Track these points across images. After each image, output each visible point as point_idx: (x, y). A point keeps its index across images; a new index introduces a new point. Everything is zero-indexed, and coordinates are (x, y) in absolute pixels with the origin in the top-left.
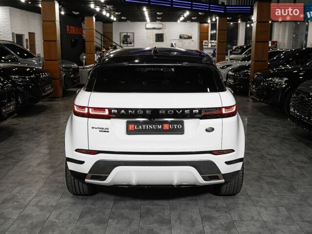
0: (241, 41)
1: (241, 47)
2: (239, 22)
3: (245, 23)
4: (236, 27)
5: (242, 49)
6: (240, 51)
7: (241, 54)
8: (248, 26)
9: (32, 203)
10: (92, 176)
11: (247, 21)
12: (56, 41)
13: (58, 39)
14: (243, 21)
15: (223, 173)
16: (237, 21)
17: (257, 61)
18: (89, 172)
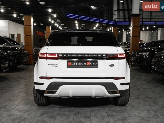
0: (124, 40)
1: (124, 43)
2: (123, 30)
3: (126, 31)
4: (122, 33)
5: (125, 44)
6: (124, 44)
7: (125, 46)
8: (128, 33)
9: (15, 109)
10: (48, 91)
11: (127, 30)
12: (31, 35)
13: (32, 35)
14: (125, 30)
15: (119, 90)
16: (122, 30)
17: (133, 46)
18: (47, 89)
